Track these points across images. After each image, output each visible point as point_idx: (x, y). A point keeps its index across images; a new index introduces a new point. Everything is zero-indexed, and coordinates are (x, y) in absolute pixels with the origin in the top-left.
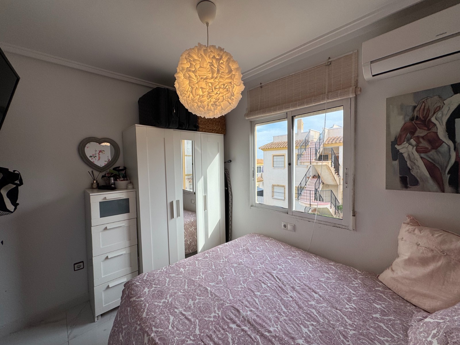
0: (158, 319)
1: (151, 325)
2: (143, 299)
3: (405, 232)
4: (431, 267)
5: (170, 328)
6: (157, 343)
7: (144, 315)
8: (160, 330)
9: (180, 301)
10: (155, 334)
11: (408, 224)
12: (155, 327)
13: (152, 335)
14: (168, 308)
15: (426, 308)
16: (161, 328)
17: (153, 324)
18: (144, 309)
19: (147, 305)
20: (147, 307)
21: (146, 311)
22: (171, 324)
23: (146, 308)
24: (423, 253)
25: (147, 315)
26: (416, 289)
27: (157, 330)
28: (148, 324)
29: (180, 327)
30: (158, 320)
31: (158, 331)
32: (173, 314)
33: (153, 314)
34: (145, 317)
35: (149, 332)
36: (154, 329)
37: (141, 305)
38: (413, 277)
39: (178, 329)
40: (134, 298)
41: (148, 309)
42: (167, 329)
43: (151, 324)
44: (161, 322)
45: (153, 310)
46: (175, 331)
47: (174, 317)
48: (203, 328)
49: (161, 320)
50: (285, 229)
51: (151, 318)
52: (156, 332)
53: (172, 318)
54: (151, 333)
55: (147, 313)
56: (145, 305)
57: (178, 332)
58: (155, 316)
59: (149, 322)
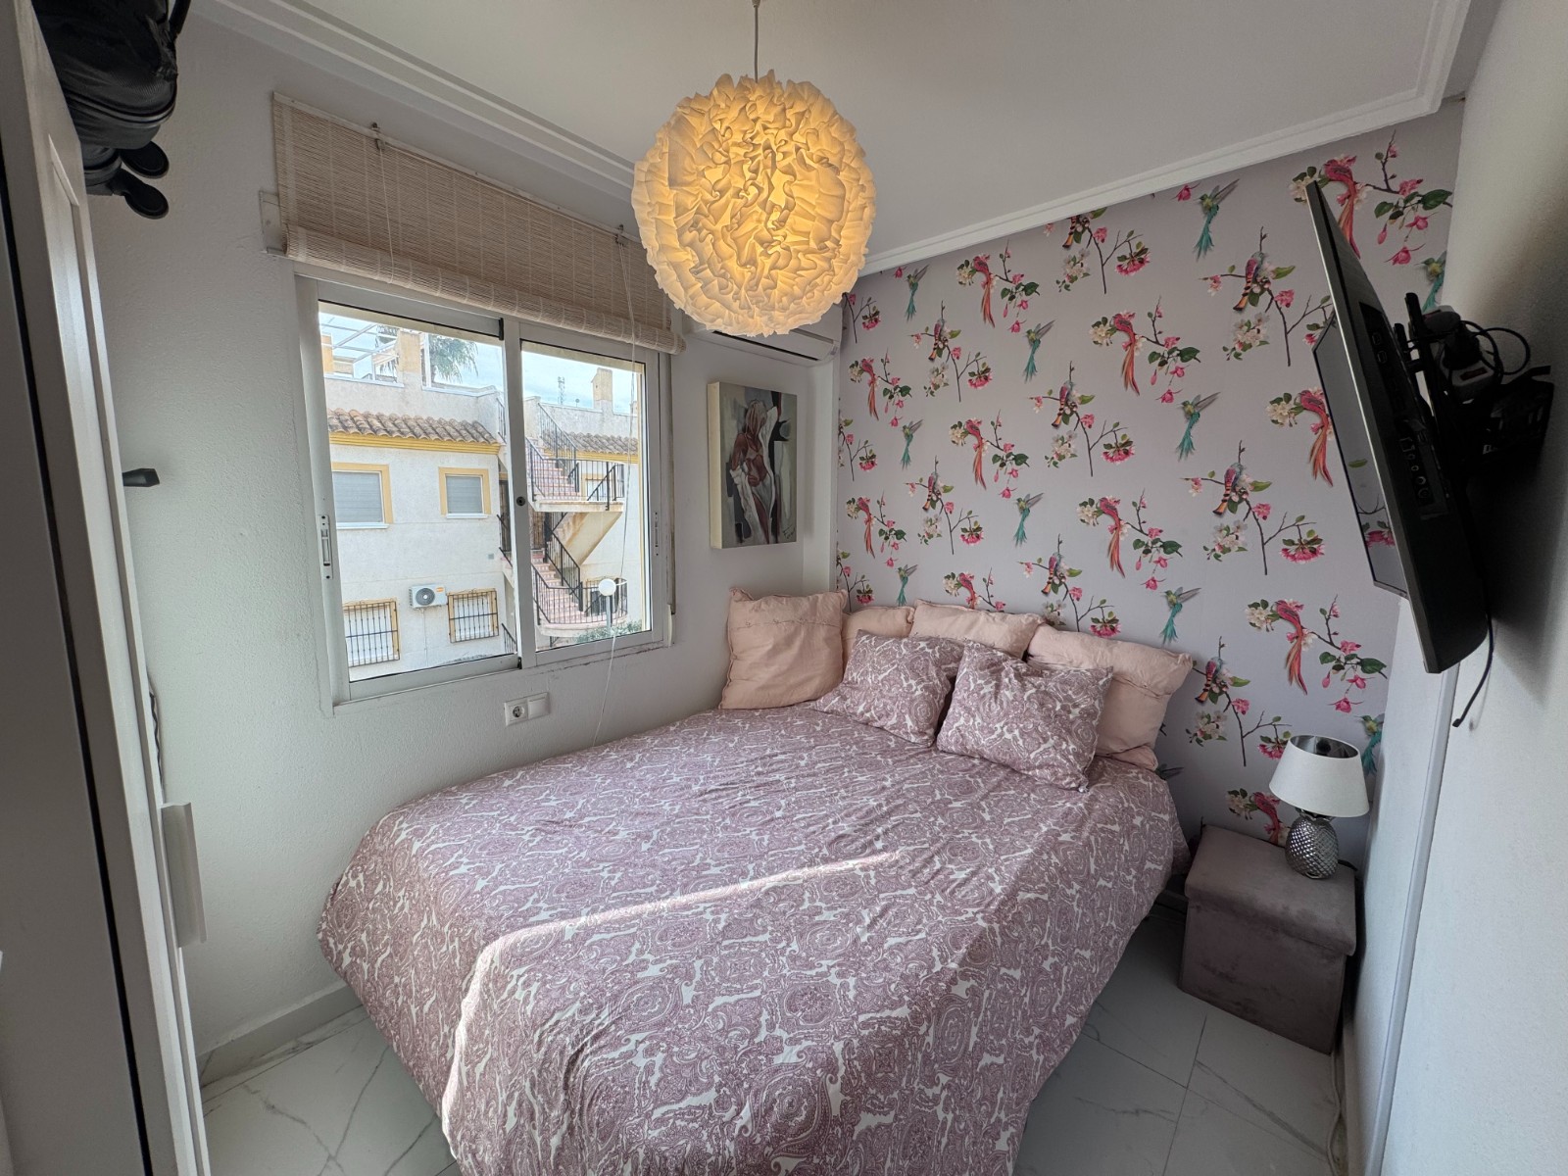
0: (906, 968)
1: (931, 978)
2: (838, 1047)
3: (750, 611)
4: (797, 643)
5: (922, 935)
6: (967, 948)
7: (903, 1012)
8: (935, 953)
9: (829, 939)
10: (949, 961)
11: (741, 600)
12: (930, 969)
13: (954, 965)
14: (863, 959)
15: (808, 696)
16: (931, 950)
17: (925, 973)
18: (881, 1022)
19: (862, 1018)
20: (871, 1015)
21: (887, 1013)
22: (910, 938)
23: (878, 1016)
24: (786, 630)
25: (900, 1003)
26: (792, 681)
27: (937, 959)
28: (927, 989)
29: (911, 919)
30: (911, 966)
31: (941, 957)
32: (877, 943)
33: (893, 986)
34: (910, 1005)
35: (948, 977)
36: (938, 967)
37: (865, 1043)
38: (785, 668)
39: (919, 922)
40: (834, 1090)
41: (881, 1008)
42: (927, 941)
43: (926, 980)
44: (913, 959)
45: (879, 992)
46: (925, 925)
47: (886, 937)
48: (898, 883)
49: (907, 960)
50: (522, 722)
51: (907, 988)
52: (943, 959)
53: (891, 941)
54: (949, 970)
55: (893, 1006)
56: (866, 1025)
57: (925, 921)
58: (901, 977)
59: (923, 987)
